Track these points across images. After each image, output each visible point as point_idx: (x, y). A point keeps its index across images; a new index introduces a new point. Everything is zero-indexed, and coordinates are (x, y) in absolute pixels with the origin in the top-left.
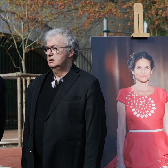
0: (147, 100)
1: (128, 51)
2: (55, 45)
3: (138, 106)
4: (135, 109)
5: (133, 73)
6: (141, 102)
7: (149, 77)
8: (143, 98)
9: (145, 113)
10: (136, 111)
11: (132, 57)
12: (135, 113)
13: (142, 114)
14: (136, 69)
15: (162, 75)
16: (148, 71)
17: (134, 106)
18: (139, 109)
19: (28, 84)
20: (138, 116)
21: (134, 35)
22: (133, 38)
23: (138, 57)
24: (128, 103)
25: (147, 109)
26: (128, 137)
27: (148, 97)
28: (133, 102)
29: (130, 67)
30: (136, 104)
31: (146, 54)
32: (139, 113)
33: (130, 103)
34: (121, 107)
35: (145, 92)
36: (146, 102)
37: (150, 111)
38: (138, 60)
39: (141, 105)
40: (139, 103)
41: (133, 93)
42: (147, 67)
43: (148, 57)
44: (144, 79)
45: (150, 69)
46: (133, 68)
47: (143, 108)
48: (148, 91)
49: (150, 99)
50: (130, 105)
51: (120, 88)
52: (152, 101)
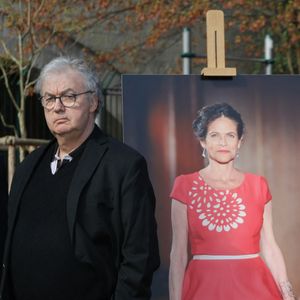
0: (229, 197)
1: (194, 101)
2: (69, 90)
3: (212, 209)
4: (207, 214)
5: (203, 145)
6: (218, 200)
7: (233, 152)
8: (222, 193)
9: (225, 224)
10: (209, 218)
11: (201, 113)
12: (205, 223)
13: (219, 224)
14: (209, 138)
15: (260, 150)
17: (204, 208)
20: (211, 227)
21: (206, 72)
22: (204, 78)
23: (213, 115)
24: (193, 202)
25: (229, 215)
27: (232, 191)
28: (202, 201)
29: (197, 134)
30: (209, 205)
31: (229, 107)
32: (213, 222)
34: (178, 211)
35: (225, 183)
37: (234, 219)
38: (213, 119)
39: (217, 206)
40: (214, 203)
41: (202, 183)
42: (229, 135)
44: (224, 158)
45: (236, 137)
46: (204, 135)
48: (232, 180)
49: (235, 195)
50: (195, 206)
51: (178, 174)
52: (239, 200)
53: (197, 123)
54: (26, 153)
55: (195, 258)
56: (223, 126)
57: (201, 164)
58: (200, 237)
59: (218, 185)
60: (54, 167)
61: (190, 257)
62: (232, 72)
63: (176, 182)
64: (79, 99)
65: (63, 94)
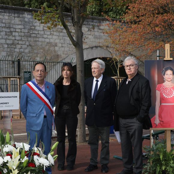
0: (170, 90)
1: (162, 66)
2: (132, 64)
3: (166, 92)
4: (165, 94)
5: (164, 77)
6: (168, 90)
7: (172, 79)
8: (169, 89)
9: (169, 96)
10: (165, 95)
11: (164, 69)
12: (164, 96)
13: (168, 96)
14: (165, 75)
16: (171, 76)
17: (164, 92)
18: (167, 94)
19: (120, 82)
20: (166, 97)
21: (165, 59)
22: (164, 60)
23: (166, 70)
24: (161, 91)
25: (170, 94)
26: (161, 107)
27: (171, 88)
28: (164, 90)
29: (162, 74)
30: (165, 91)
31: (171, 68)
32: (166, 96)
33: (162, 91)
34: (158, 93)
35: (169, 86)
36: (170, 91)
37: (171, 95)
38: (167, 71)
39: (167, 92)
40: (166, 91)
41: (164, 86)
42: (171, 74)
43: (171, 69)
44: (169, 80)
45: (172, 75)
46: (164, 74)
47: (168, 93)
48: (171, 86)
49: (172, 89)
50: (162, 92)
51: (158, 84)
52: (173, 90)
53: (163, 71)
54: (122, 80)
55: (162, 104)
56: (169, 72)
57: (164, 82)
58: (163, 99)
59: (168, 87)
60: (127, 82)
61: (161, 104)
62: (171, 59)
63: (157, 86)
64: (134, 66)
65: (130, 65)
